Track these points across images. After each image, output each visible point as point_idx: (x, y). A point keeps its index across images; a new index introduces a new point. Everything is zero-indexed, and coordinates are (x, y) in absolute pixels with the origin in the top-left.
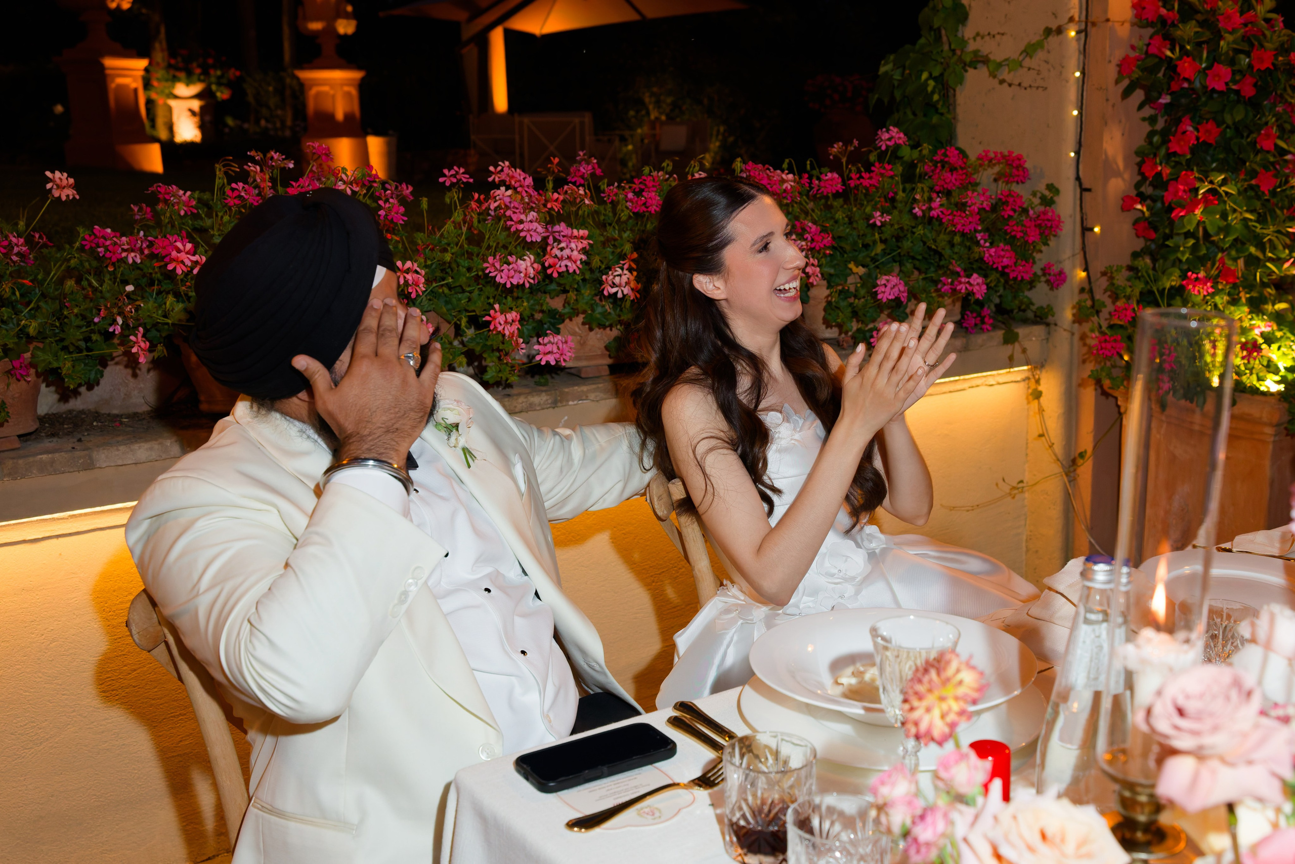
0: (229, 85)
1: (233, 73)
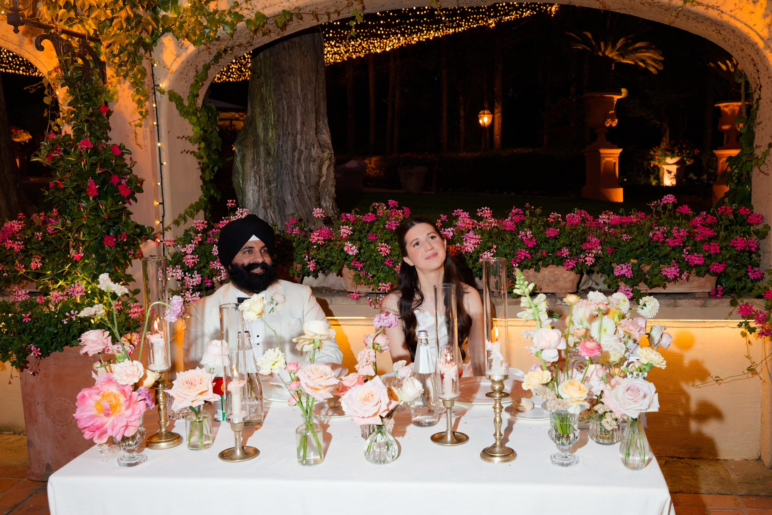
0: (694, 157)
1: (696, 151)
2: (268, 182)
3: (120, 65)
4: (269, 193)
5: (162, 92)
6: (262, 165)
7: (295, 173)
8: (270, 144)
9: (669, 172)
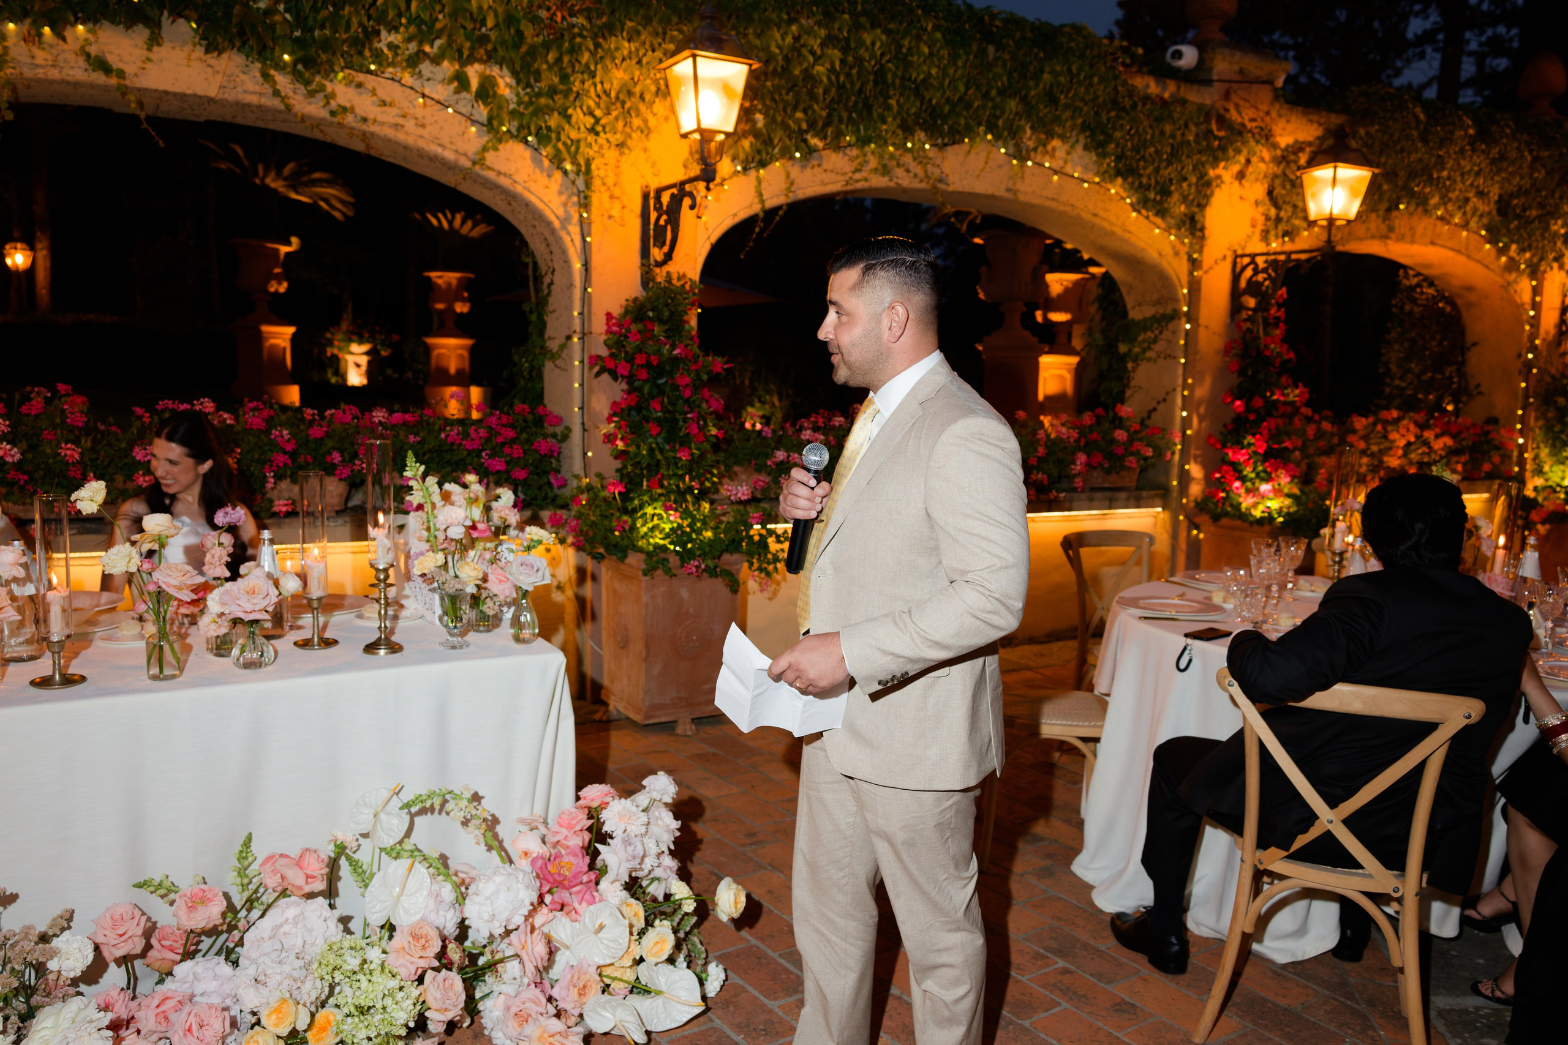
0: (392, 345)
9: (358, 366)
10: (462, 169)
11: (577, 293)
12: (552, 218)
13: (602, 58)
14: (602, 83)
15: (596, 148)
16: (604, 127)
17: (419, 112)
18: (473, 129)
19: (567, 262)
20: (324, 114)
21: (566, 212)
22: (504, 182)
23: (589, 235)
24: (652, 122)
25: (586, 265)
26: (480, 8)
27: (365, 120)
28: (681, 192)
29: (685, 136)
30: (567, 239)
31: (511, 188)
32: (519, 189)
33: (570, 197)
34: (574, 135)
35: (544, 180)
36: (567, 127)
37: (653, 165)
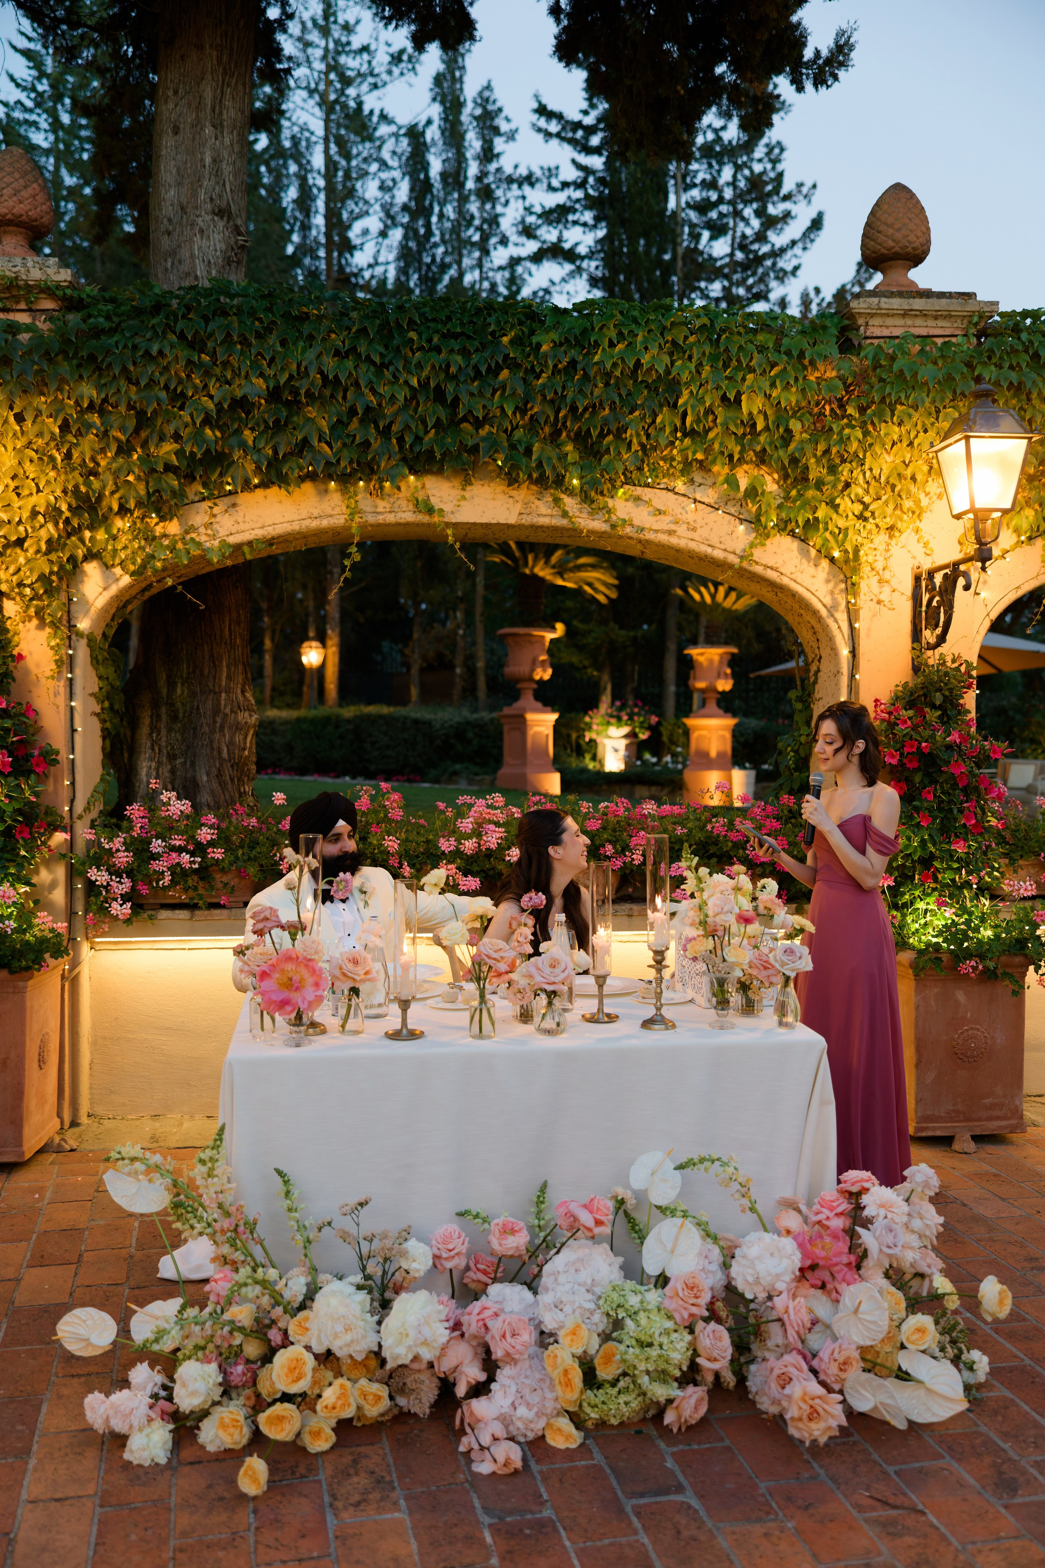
0: (650, 728)
1: (654, 718)
2: (172, 757)
3: (32, 599)
4: (173, 771)
5: (80, 635)
6: (164, 732)
7: (215, 745)
8: (179, 705)
9: (616, 750)
10: (731, 566)
11: (844, 680)
12: (819, 606)
13: (871, 445)
14: (871, 469)
15: (864, 534)
16: (873, 513)
17: (690, 517)
18: (742, 528)
19: (834, 650)
20: (605, 527)
21: (834, 599)
22: (771, 575)
23: (857, 619)
24: (924, 502)
25: (854, 653)
26: (750, 414)
27: (643, 529)
28: (954, 572)
29: (958, 517)
30: (833, 626)
31: (778, 580)
32: (785, 581)
33: (836, 585)
34: (841, 523)
35: (811, 570)
36: (834, 516)
37: (926, 545)
